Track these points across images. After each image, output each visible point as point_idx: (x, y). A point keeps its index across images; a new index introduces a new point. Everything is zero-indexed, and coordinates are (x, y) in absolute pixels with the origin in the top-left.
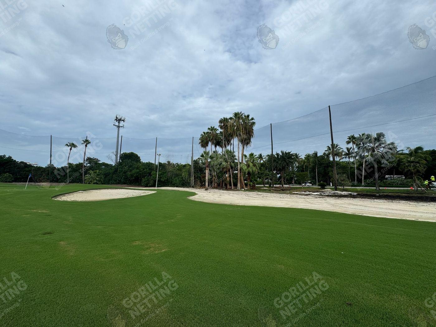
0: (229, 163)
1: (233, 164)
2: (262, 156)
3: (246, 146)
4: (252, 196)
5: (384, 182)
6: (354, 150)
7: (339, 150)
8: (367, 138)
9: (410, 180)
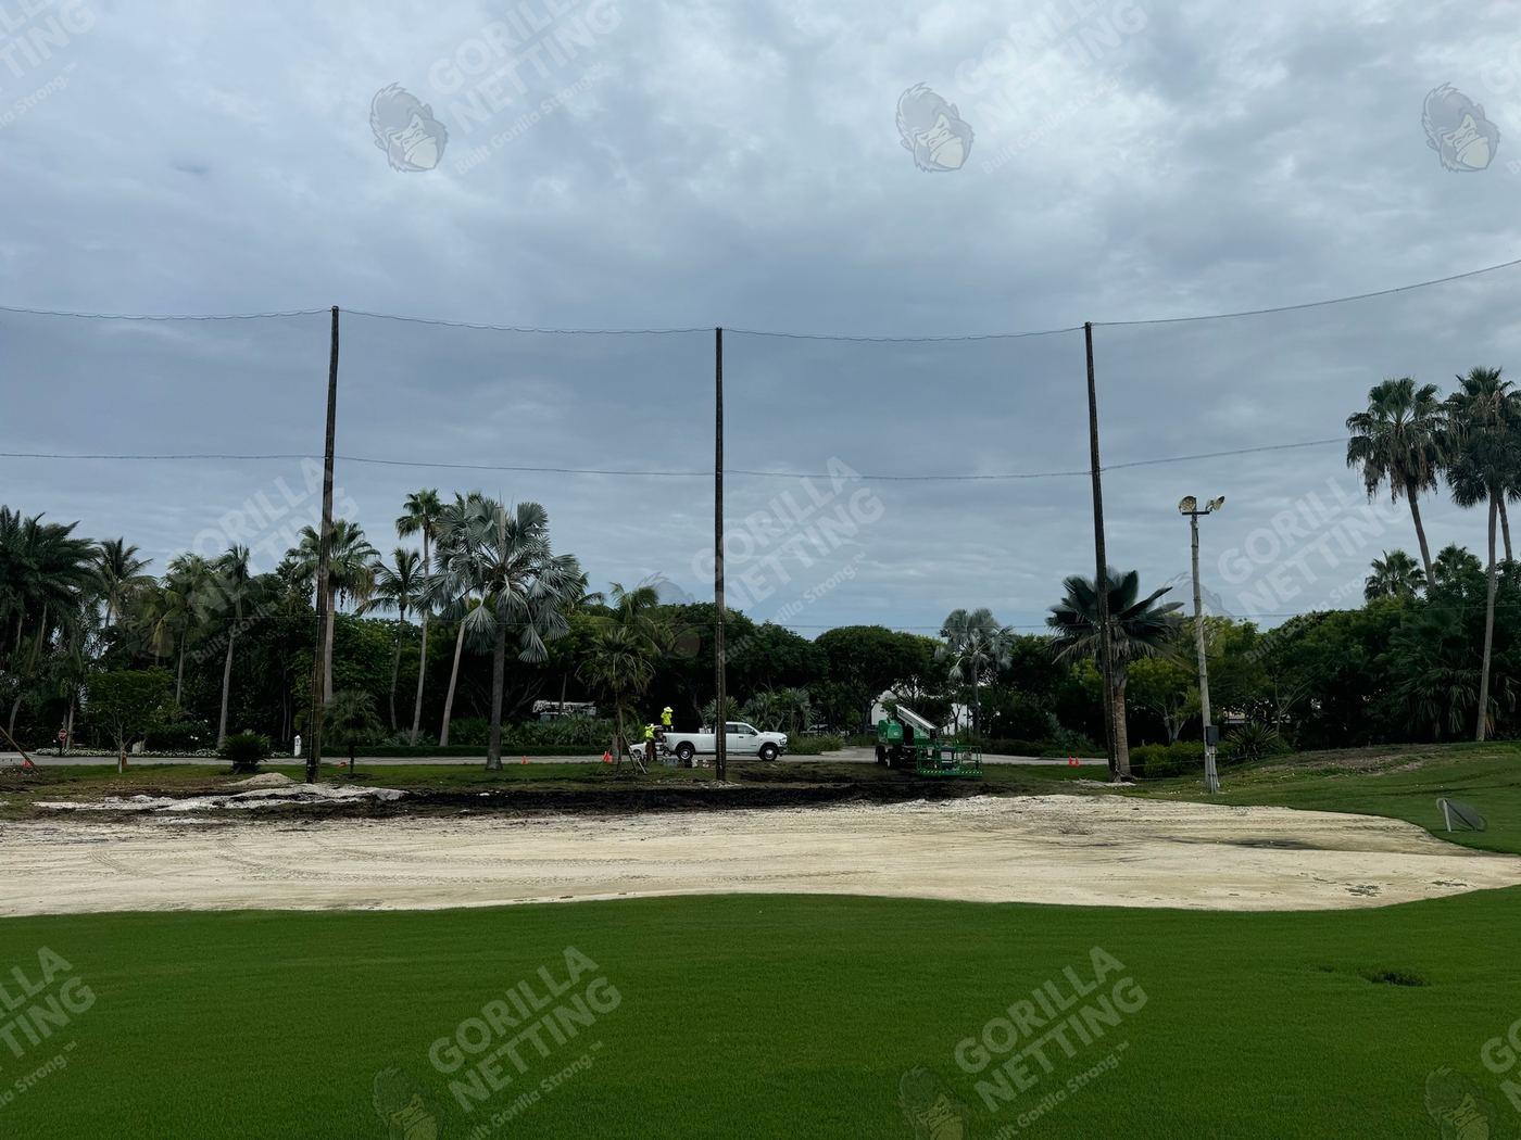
5: (523, 733)
6: (427, 570)
7: (359, 556)
8: (483, 520)
9: (608, 721)
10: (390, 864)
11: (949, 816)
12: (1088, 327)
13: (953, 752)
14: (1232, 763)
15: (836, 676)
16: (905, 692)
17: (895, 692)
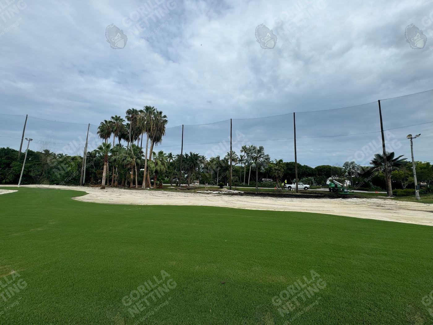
0: (134, 159)
1: (139, 161)
2: (172, 155)
3: (156, 143)
4: (157, 195)
5: (261, 184)
6: (245, 158)
7: (235, 156)
8: (254, 149)
9: (275, 182)
10: (245, 202)
11: (348, 201)
12: (379, 101)
13: (347, 189)
14: (424, 194)
15: (319, 175)
16: (334, 178)
17: (332, 178)
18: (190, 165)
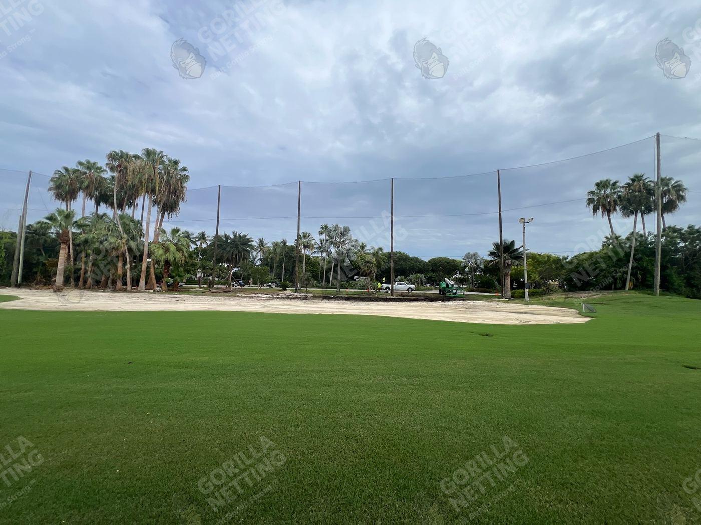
0: (124, 241)
1: (133, 244)
2: (206, 236)
3: (169, 215)
7: (311, 241)
8: (335, 231)
12: (498, 171)
13: (457, 290)
18: (233, 254)
